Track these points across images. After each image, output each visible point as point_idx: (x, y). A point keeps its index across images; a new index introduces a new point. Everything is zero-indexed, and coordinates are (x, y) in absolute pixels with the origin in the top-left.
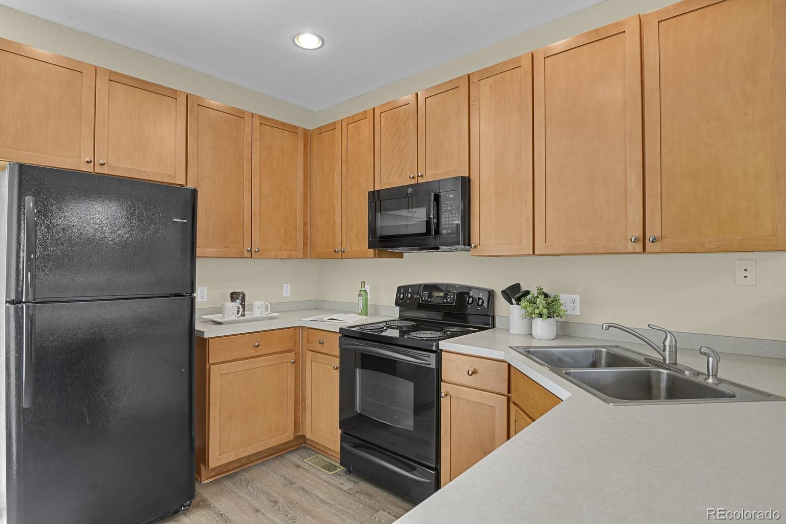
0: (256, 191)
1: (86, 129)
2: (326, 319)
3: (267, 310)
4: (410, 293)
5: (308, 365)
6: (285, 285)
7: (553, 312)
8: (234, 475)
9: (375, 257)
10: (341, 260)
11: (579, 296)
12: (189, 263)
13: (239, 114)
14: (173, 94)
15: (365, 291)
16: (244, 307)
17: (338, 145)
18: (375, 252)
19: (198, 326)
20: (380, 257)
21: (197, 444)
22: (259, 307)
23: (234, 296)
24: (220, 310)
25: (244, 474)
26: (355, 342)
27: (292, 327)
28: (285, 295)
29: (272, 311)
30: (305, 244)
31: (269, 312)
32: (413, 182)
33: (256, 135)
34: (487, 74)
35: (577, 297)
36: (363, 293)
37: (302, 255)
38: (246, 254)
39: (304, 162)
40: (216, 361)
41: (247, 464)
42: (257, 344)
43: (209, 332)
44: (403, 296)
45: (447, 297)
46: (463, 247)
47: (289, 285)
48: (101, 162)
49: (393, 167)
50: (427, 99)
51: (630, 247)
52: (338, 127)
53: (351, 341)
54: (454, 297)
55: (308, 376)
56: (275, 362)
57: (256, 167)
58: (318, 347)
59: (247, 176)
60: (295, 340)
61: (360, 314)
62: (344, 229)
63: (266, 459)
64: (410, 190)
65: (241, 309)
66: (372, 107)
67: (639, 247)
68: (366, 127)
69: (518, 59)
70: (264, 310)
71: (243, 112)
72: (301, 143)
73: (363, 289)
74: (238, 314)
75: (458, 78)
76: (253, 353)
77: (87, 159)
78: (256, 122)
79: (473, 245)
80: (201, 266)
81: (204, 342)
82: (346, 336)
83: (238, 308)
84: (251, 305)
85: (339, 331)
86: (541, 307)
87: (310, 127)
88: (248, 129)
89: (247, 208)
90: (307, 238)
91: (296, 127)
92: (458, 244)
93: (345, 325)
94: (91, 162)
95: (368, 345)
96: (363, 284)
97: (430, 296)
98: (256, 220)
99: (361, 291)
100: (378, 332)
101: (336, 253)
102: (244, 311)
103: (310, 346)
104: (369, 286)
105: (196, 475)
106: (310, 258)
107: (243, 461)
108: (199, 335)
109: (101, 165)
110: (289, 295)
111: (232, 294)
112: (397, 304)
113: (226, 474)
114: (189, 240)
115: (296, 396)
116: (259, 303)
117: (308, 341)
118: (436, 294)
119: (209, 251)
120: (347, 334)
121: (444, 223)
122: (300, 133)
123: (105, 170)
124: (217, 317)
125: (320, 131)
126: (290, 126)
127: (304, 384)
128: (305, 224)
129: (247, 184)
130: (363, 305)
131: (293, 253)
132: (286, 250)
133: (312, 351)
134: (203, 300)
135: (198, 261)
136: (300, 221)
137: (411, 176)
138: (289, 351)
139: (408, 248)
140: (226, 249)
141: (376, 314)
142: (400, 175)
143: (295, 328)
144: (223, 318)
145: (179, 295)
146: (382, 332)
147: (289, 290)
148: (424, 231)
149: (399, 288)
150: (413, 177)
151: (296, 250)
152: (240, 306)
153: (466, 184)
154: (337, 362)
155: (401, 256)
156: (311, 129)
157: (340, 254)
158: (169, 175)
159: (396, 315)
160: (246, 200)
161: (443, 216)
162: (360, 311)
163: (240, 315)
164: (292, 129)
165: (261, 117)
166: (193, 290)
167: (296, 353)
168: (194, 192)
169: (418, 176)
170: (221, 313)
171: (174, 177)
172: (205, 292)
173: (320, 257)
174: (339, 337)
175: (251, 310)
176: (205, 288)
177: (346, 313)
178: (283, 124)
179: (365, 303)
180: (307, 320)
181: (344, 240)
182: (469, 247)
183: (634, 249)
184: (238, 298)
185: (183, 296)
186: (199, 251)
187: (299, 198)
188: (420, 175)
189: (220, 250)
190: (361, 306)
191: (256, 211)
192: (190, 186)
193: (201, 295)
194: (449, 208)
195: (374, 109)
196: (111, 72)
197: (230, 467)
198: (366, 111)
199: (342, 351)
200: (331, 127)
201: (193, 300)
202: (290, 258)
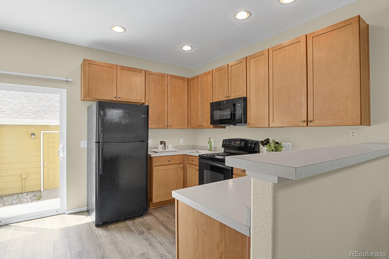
0: (169, 103)
1: (114, 87)
2: (194, 152)
3: (173, 148)
4: (228, 142)
5: (188, 169)
6: (181, 139)
7: (277, 149)
8: (161, 207)
9: (213, 128)
10: (201, 129)
11: (291, 143)
12: (146, 131)
13: (163, 75)
14: (140, 71)
15: (211, 141)
16: (165, 147)
17: (200, 84)
18: (213, 126)
19: (149, 153)
20: (215, 128)
21: (149, 197)
22: (170, 147)
23: (162, 143)
24: (156, 148)
25: (165, 207)
26: (204, 160)
27: (182, 155)
28: (181, 143)
29: (175, 149)
30: (188, 123)
31: (174, 149)
32: (227, 99)
33: (169, 83)
34: (253, 57)
35: (290, 144)
36: (210, 142)
37: (186, 127)
38: (166, 127)
39: (187, 91)
40: (155, 165)
41: (166, 204)
42: (169, 160)
43: (153, 155)
44: (225, 143)
45: (241, 143)
46: (244, 124)
47: (182, 139)
48: (119, 97)
49: (219, 93)
50: (231, 67)
51: (302, 124)
52: (200, 77)
53: (202, 159)
54: (244, 144)
55: (188, 173)
56: (176, 167)
57: (169, 95)
58: (191, 162)
59: (166, 98)
60: (183, 160)
61: (208, 150)
62: (202, 118)
63: (173, 203)
64: (225, 102)
65: (164, 148)
66: (212, 69)
67: (305, 124)
68: (210, 77)
69: (263, 51)
70: (172, 148)
71: (164, 74)
72: (186, 84)
73: (210, 140)
74: (163, 149)
75: (242, 58)
76: (167, 163)
77: (115, 96)
78: (169, 78)
79: (247, 123)
80: (150, 131)
81: (151, 158)
82: (201, 158)
83: (163, 147)
84: (168, 146)
85: (198, 156)
86: (272, 147)
87: (190, 77)
88: (166, 81)
89: (166, 110)
90: (189, 120)
91: (184, 78)
92: (242, 123)
93: (200, 154)
94: (116, 97)
95: (208, 161)
96: (210, 139)
97: (235, 143)
98: (169, 114)
99: (209, 141)
100: (213, 156)
101: (199, 127)
102: (165, 148)
103: (189, 162)
104: (213, 140)
105: (148, 206)
106: (190, 128)
107: (164, 203)
108: (149, 156)
109: (119, 98)
110: (182, 143)
111: (161, 142)
112: (223, 147)
113: (158, 206)
114: (146, 123)
115: (184, 181)
116: (170, 145)
117: (188, 160)
118: (237, 143)
119: (153, 126)
120: (202, 157)
121: (237, 115)
122: (186, 79)
123: (120, 99)
124: (156, 150)
125: (193, 78)
126: (182, 77)
127: (187, 176)
128: (188, 115)
129: (166, 101)
130: (210, 147)
131: (183, 126)
132: (180, 126)
133: (190, 164)
134: (151, 144)
135: (149, 130)
136: (186, 114)
137: (226, 97)
138: (181, 163)
139: (227, 125)
140: (159, 125)
141: (215, 151)
142: (222, 96)
143: (183, 155)
144: (158, 150)
145: (143, 141)
146: (214, 156)
147: (182, 141)
148: (230, 118)
149: (224, 140)
150: (227, 97)
151: (184, 125)
152: (164, 146)
153: (245, 100)
154: (198, 168)
155: (225, 127)
156: (190, 78)
157: (201, 127)
158: (140, 100)
159: (223, 151)
160: (166, 107)
161: (237, 112)
162: (208, 149)
163: (164, 149)
164: (182, 79)
165: (171, 75)
166: (148, 140)
167: (184, 165)
168: (148, 106)
169: (228, 97)
170: (157, 149)
171: (141, 100)
172: (152, 141)
173: (193, 128)
174: (199, 158)
175: (168, 148)
176: (152, 140)
177: (203, 150)
178: (179, 77)
179: (210, 146)
180: (187, 152)
181: (202, 121)
182: (246, 124)
183: (304, 125)
184: (163, 143)
185: (144, 142)
186: (149, 126)
187: (186, 105)
188: (229, 96)
189: (156, 126)
190: (209, 147)
191: (169, 111)
192: (146, 104)
193: (151, 142)
194: (239, 109)
195: (213, 70)
196: (122, 66)
197: (160, 204)
198: (210, 71)
199: (199, 163)
200: (197, 77)
201: (147, 143)
202: (182, 128)
